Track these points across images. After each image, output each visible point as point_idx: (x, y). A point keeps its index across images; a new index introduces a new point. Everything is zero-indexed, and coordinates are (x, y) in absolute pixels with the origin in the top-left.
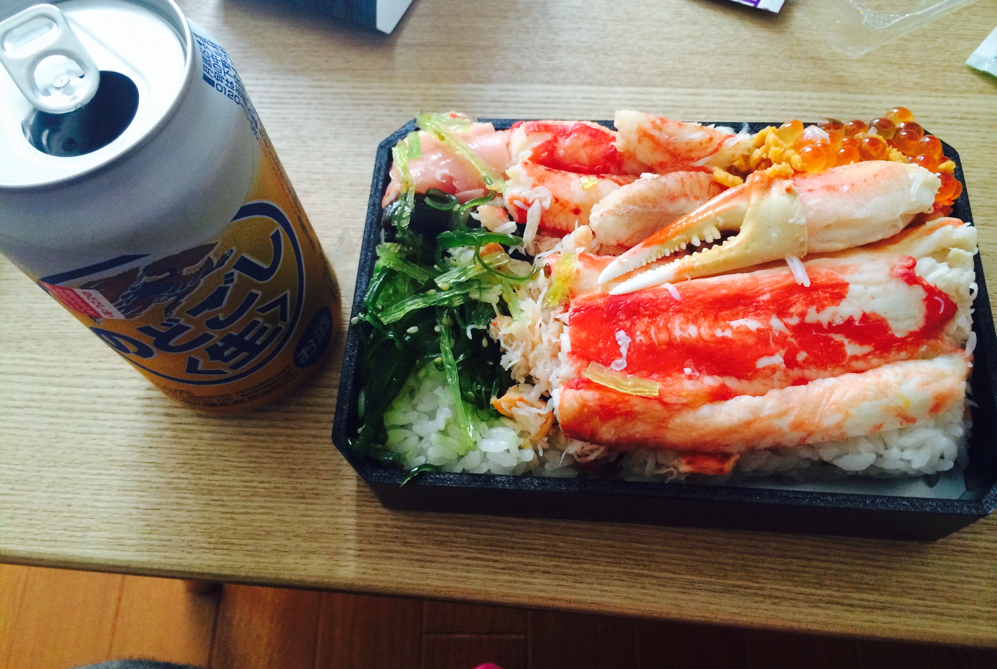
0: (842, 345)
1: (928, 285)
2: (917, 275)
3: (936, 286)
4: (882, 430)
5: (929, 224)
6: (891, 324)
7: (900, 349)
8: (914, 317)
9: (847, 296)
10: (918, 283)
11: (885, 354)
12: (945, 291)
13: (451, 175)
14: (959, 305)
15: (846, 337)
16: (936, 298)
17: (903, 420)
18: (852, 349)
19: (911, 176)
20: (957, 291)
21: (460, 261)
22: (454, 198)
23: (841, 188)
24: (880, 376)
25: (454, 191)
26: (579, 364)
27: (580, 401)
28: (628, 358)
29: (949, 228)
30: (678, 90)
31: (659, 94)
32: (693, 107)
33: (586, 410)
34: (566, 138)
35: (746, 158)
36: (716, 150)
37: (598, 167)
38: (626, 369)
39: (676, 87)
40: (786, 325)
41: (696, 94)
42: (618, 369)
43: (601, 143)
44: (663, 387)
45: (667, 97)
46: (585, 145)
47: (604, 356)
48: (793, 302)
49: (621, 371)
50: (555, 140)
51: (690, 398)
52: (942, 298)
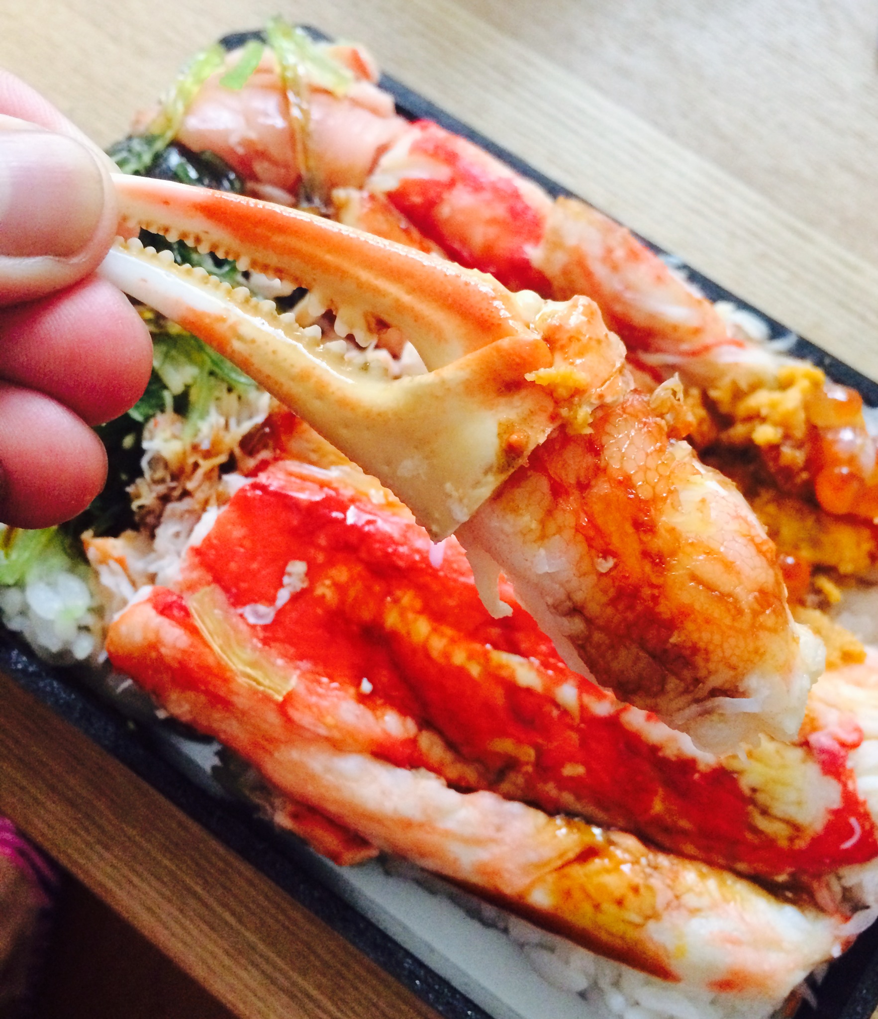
0: (650, 791)
1: (854, 792)
2: (849, 764)
3: (866, 802)
10: (840, 781)
16: (853, 821)
26: (195, 575)
27: (151, 637)
28: (280, 613)
34: (469, 193)
36: (694, 354)
38: (265, 628)
40: (582, 706)
42: (252, 620)
43: (517, 232)
44: (301, 689)
46: (493, 221)
47: (243, 586)
49: (253, 627)
50: (451, 184)
51: (336, 735)
52: (863, 827)
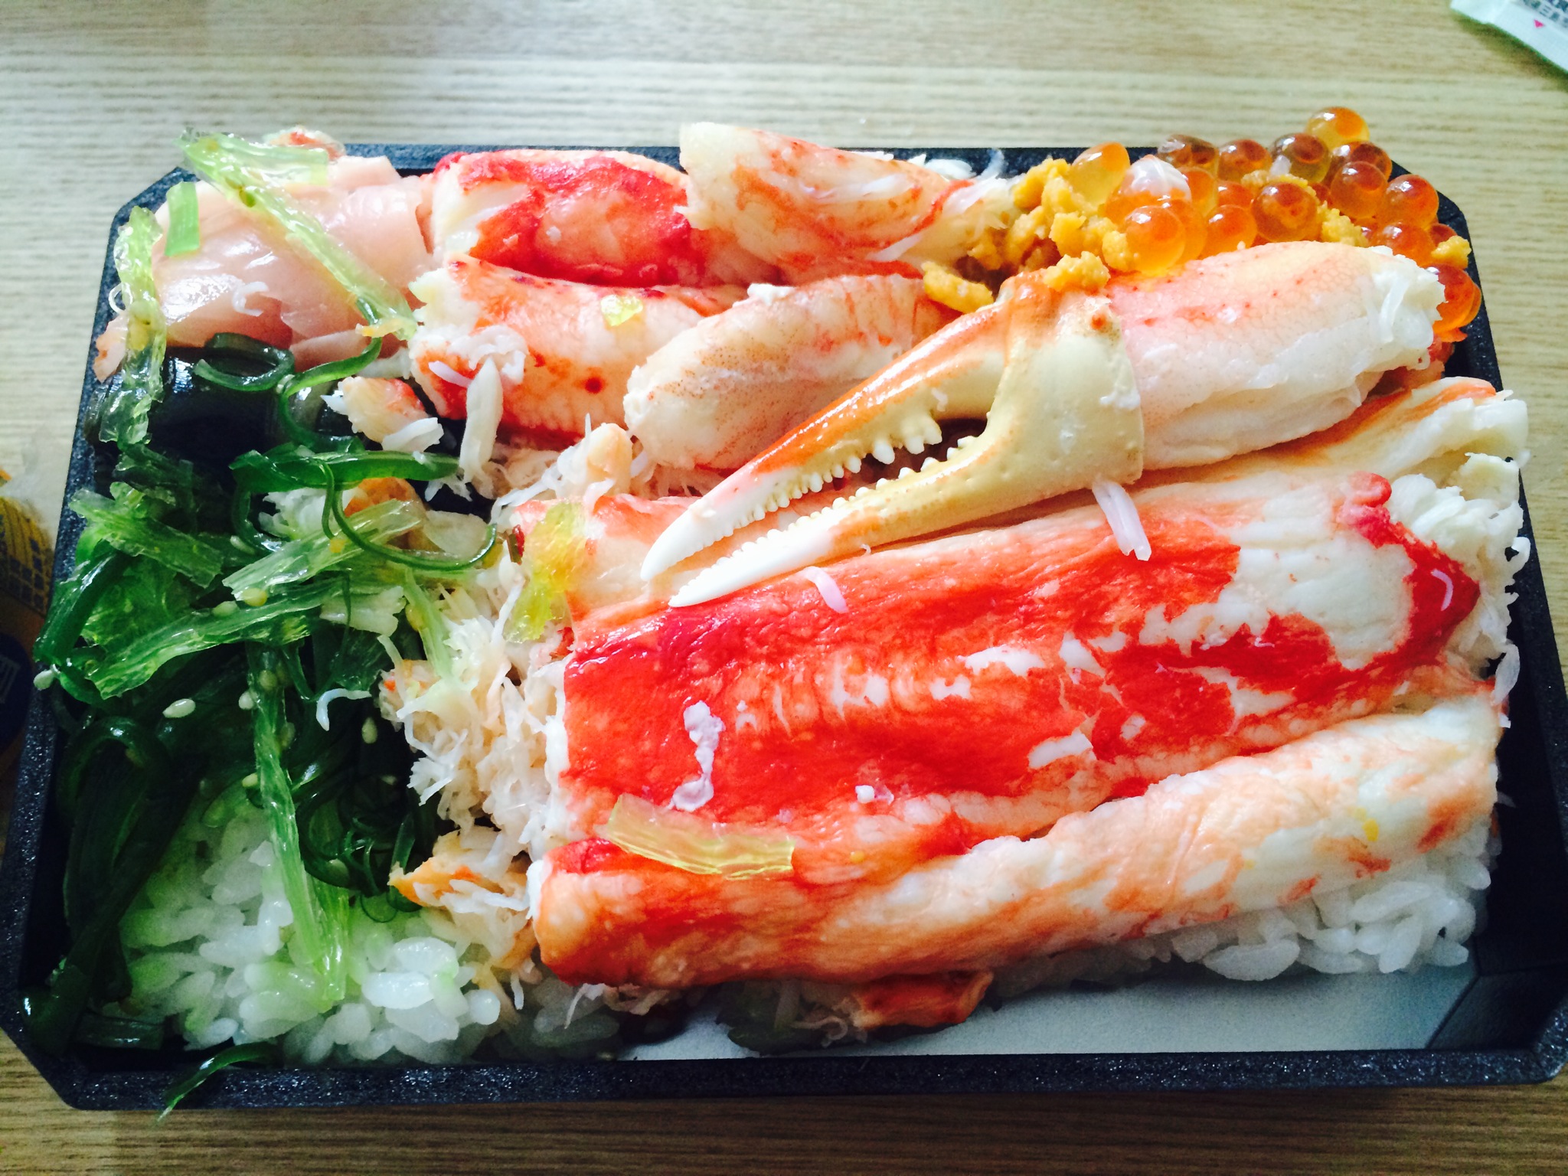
0: (1222, 692)
1: (1418, 543)
2: (1394, 520)
3: (1434, 544)
4: (1314, 890)
5: (1419, 395)
6: (1334, 637)
7: (1352, 695)
8: (1383, 620)
9: (1236, 577)
10: (1397, 542)
11: (1319, 709)
12: (1453, 556)
13: (276, 296)
14: (1483, 585)
15: (1233, 674)
16: (1436, 573)
17: (1361, 867)
18: (1245, 700)
19: (1379, 279)
20: (1480, 556)
21: (296, 525)
22: (282, 355)
23: (1219, 315)
24: (1309, 765)
25: (285, 337)
26: (589, 802)
27: (593, 905)
28: (715, 777)
29: (1464, 404)
30: (855, 71)
31: (812, 79)
32: (885, 109)
33: (608, 925)
34: (564, 196)
35: (999, 237)
36: (929, 221)
37: (647, 268)
38: (711, 805)
39: (849, 63)
40: (1097, 655)
41: (892, 80)
42: (691, 807)
43: (651, 208)
44: (804, 844)
45: (830, 87)
46: (613, 213)
47: (653, 775)
48: (1111, 598)
49: (698, 812)
50: (538, 199)
51: (872, 866)
52: (1447, 572)
